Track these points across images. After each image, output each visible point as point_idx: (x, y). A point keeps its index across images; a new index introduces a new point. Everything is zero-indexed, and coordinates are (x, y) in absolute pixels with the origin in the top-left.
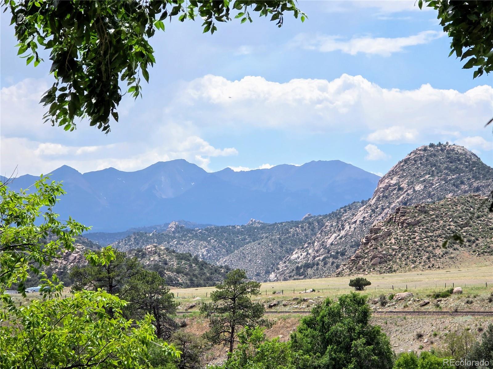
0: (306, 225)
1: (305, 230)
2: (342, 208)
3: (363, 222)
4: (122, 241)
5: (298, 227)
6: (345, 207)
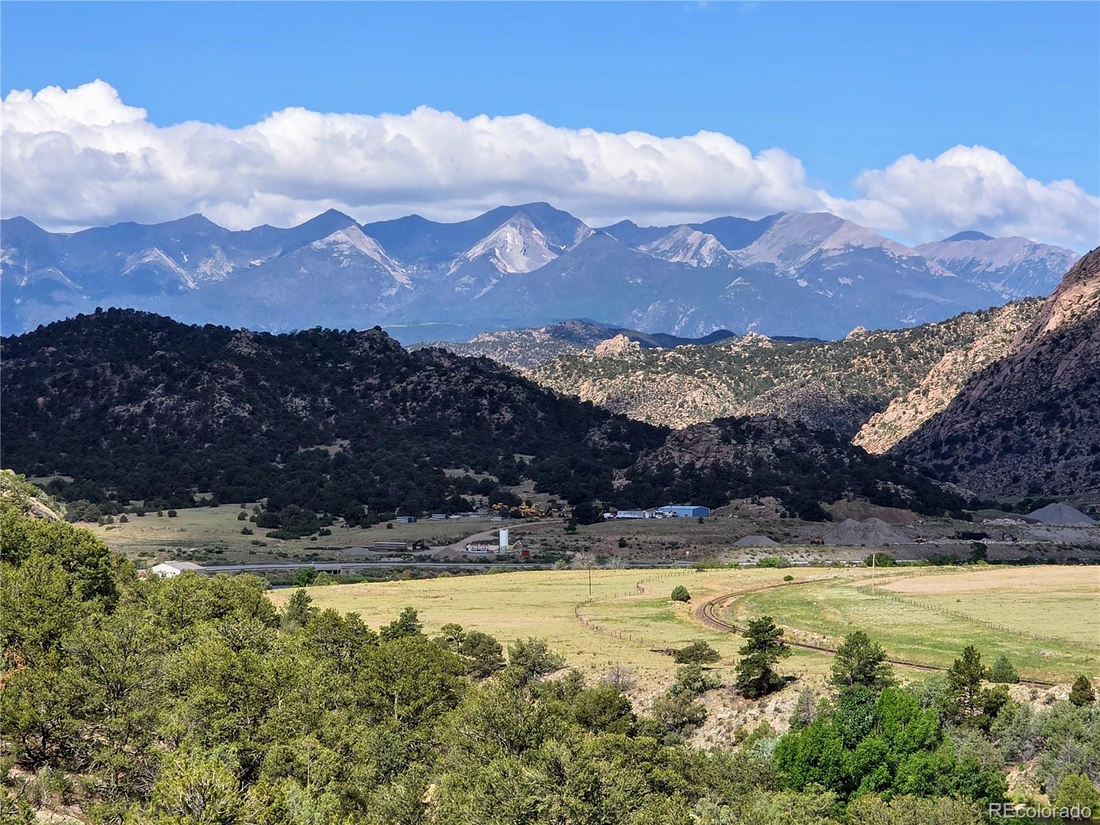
0: (880, 353)
1: (880, 361)
2: (942, 323)
3: (1037, 361)
4: (539, 371)
5: (866, 356)
6: (948, 321)
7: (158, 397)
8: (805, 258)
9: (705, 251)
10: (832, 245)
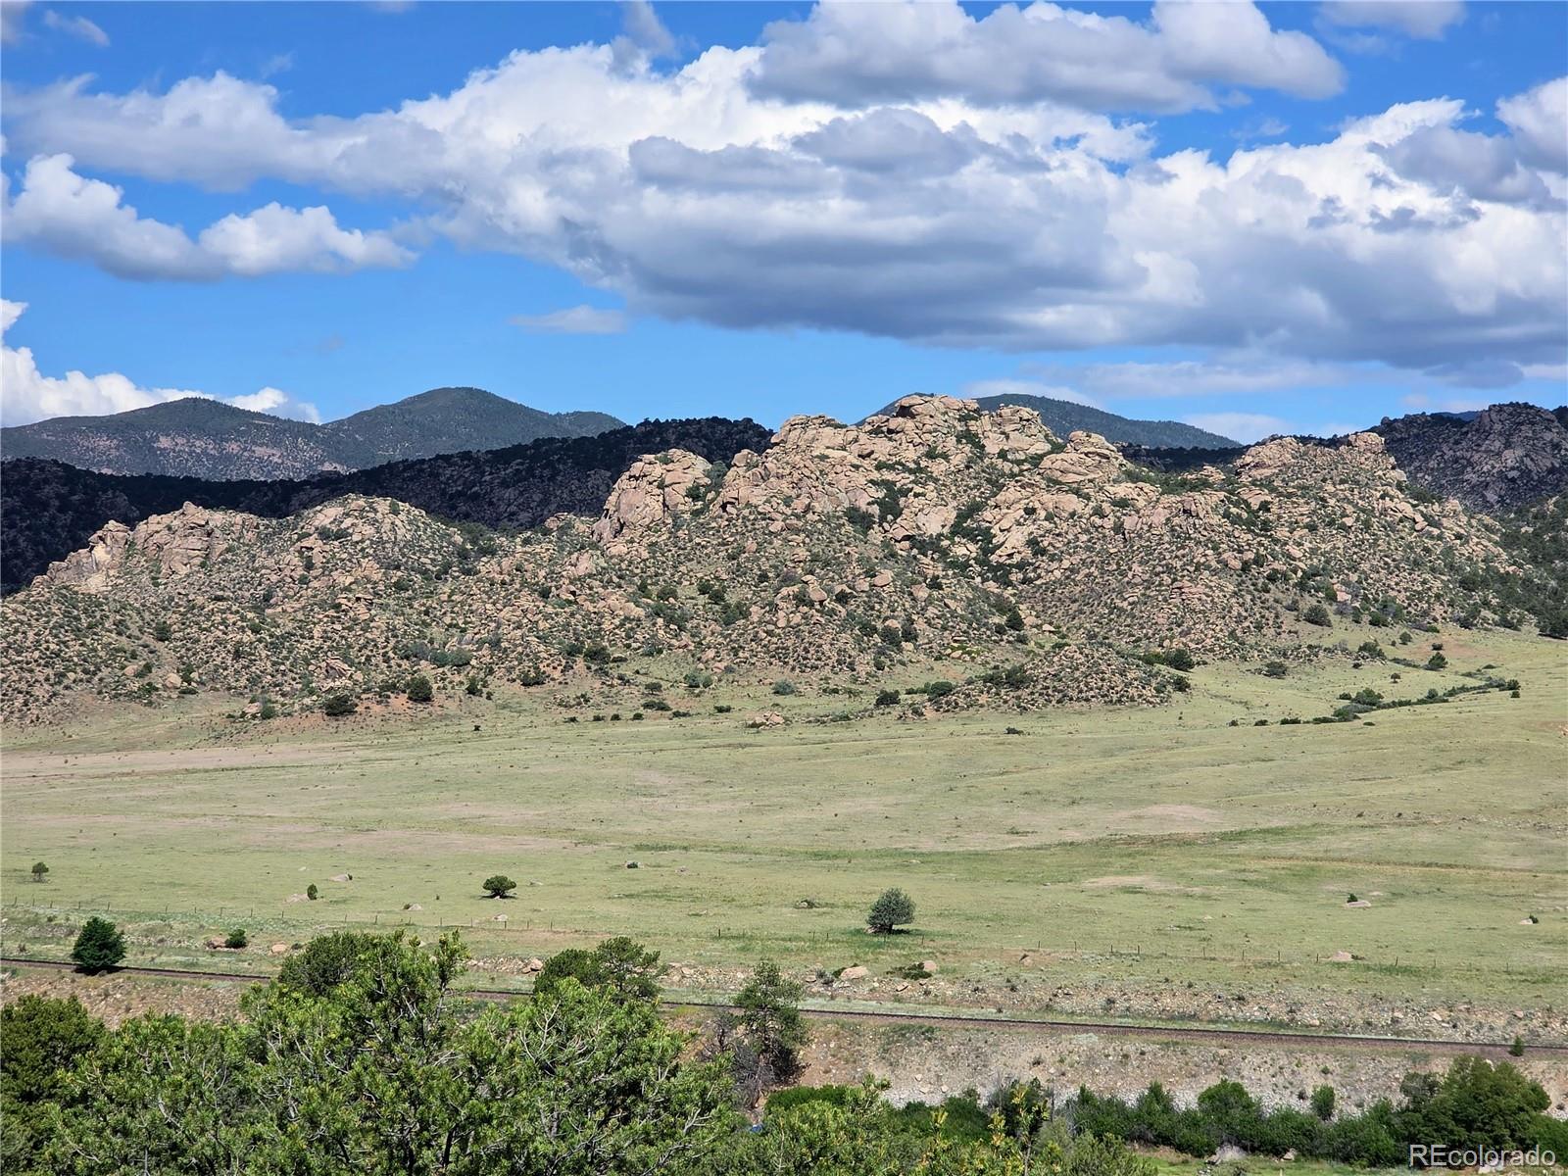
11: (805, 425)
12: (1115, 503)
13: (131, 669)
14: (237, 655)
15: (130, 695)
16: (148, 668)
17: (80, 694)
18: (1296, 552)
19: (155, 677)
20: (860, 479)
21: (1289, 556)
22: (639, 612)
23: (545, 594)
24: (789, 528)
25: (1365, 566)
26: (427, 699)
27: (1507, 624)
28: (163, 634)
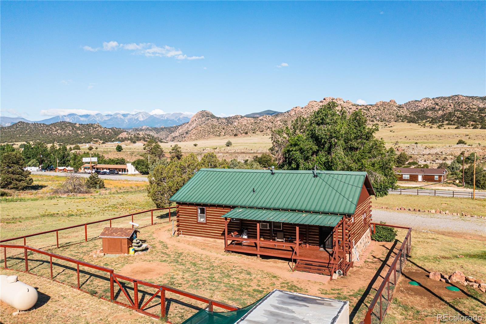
7: (59, 131)
8: (178, 118)
9: (165, 117)
10: (181, 117)
11: (312, 102)
12: (349, 109)
13: (218, 133)
14: (232, 131)
15: (217, 136)
16: (220, 133)
17: (211, 135)
18: (372, 113)
19: (221, 134)
20: (317, 108)
21: (371, 114)
22: (281, 124)
23: (272, 123)
24: (305, 114)
25: (382, 115)
26: (247, 134)
27: (402, 121)
28: (223, 129)
